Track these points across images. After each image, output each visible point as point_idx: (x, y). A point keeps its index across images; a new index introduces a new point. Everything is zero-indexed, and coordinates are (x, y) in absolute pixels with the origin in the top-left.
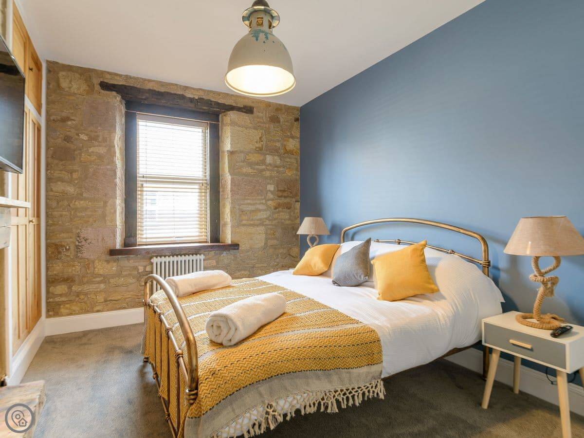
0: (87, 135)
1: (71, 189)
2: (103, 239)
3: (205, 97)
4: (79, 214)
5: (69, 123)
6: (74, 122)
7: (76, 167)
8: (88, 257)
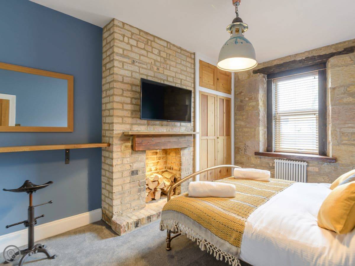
0: (248, 98)
1: (242, 123)
2: (254, 147)
3: (310, 56)
4: (246, 135)
5: (242, 94)
6: (244, 93)
7: (244, 113)
8: (248, 154)
